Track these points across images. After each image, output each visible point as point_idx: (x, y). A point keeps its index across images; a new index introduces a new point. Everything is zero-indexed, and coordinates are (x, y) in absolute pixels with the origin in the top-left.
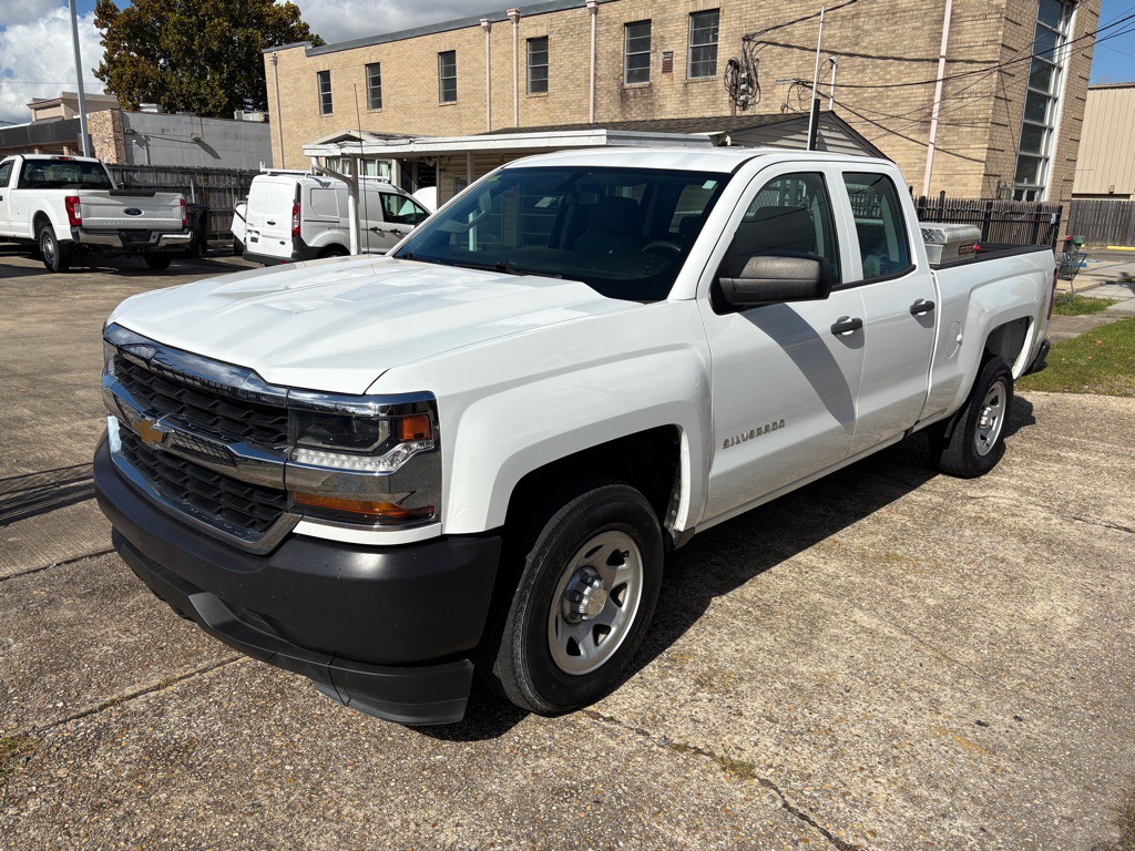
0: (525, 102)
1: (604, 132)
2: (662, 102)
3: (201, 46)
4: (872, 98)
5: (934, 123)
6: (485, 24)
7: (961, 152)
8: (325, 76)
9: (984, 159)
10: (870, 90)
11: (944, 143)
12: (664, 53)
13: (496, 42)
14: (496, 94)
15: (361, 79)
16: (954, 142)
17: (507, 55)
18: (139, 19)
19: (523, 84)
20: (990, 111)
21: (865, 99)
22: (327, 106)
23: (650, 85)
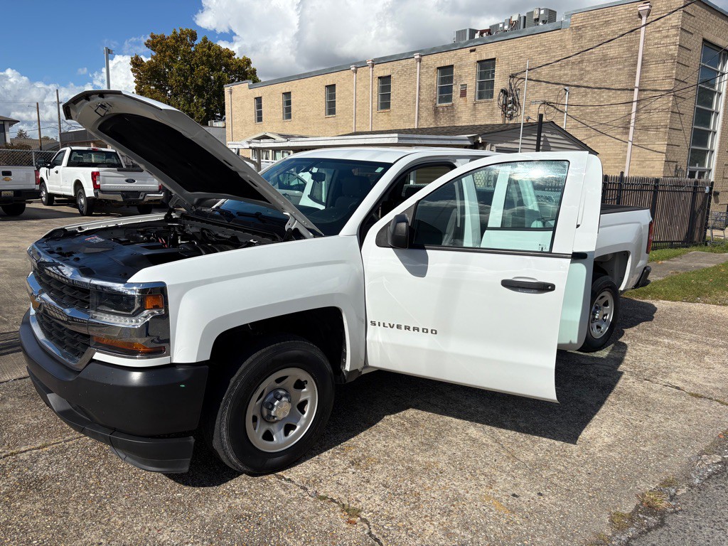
0: (376, 115)
1: (396, 135)
2: (459, 115)
3: (192, 83)
4: (591, 113)
5: (632, 129)
6: (353, 69)
7: (649, 147)
8: (259, 100)
9: (665, 151)
10: (590, 108)
11: (639, 141)
12: (462, 85)
13: (360, 79)
14: (359, 110)
15: (279, 102)
16: (645, 140)
17: (366, 87)
18: (156, 67)
19: (375, 104)
20: (668, 121)
21: (587, 113)
22: (259, 118)
23: (453, 105)
